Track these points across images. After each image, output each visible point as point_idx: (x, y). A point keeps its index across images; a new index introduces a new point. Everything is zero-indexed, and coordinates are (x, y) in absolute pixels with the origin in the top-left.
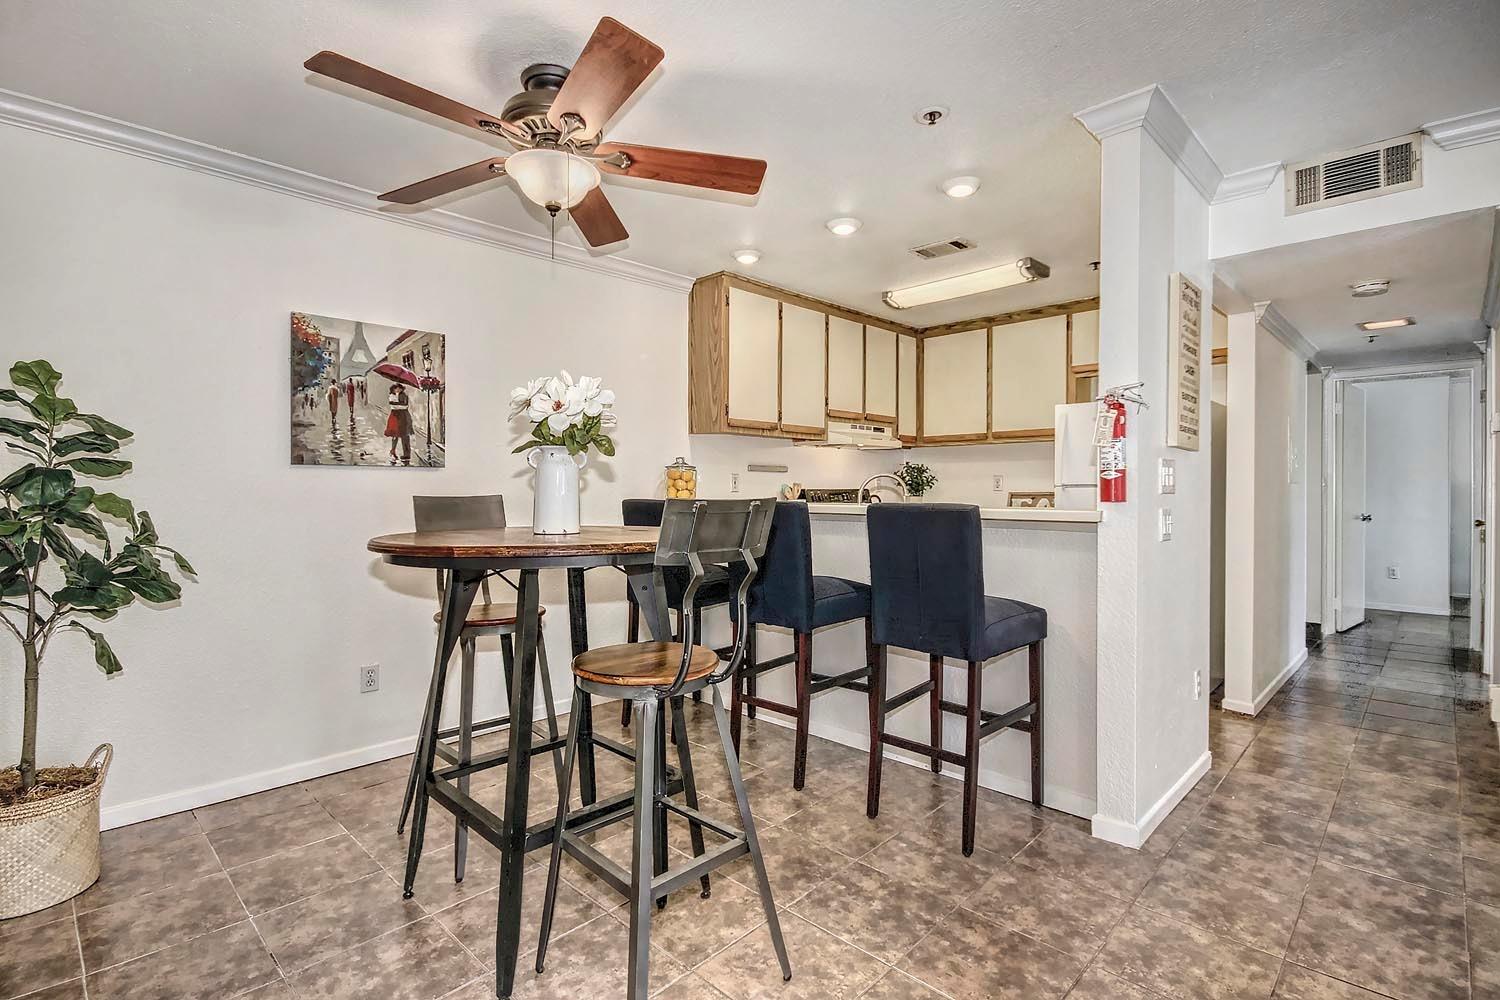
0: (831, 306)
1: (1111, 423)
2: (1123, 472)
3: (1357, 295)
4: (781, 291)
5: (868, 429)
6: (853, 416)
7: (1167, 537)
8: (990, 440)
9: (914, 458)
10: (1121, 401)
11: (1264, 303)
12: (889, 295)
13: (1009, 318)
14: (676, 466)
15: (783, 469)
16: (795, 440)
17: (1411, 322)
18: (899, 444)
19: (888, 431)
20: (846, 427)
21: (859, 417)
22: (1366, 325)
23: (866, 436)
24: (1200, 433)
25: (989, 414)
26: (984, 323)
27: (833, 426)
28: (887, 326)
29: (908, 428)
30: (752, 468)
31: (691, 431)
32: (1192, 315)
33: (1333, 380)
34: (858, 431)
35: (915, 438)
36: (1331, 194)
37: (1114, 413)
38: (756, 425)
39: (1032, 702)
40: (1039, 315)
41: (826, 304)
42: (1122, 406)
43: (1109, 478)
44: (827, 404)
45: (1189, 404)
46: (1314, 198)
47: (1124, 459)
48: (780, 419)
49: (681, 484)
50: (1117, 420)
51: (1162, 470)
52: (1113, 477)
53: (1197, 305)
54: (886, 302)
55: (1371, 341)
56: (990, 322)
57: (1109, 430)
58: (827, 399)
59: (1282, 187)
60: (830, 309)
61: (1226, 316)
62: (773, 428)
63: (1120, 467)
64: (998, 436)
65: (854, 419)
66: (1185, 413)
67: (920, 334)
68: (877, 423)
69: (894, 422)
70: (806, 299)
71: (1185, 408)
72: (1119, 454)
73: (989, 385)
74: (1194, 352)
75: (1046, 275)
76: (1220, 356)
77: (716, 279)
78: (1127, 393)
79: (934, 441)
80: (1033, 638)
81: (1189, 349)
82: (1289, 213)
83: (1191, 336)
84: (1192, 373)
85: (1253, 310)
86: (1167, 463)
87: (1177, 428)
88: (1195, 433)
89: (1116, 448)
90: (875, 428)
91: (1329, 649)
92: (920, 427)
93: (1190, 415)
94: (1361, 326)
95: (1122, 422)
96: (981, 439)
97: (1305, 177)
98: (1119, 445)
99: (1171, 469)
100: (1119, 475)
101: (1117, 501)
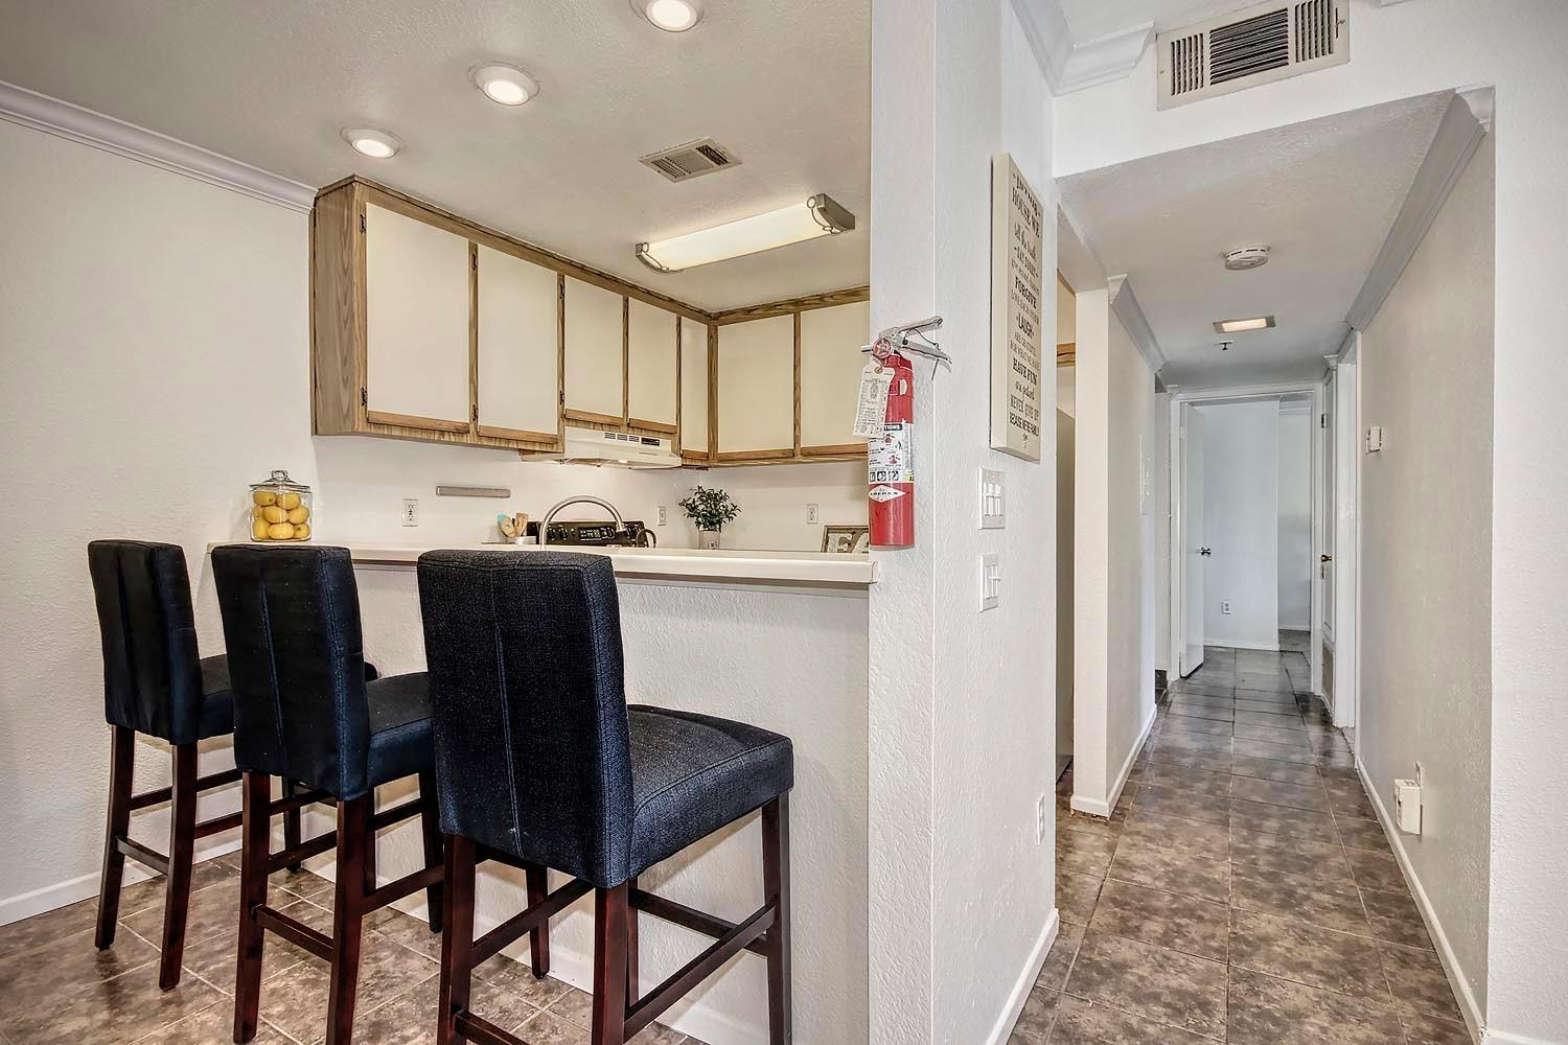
0: (571, 263)
1: (883, 391)
2: (908, 489)
3: (1230, 267)
4: (476, 226)
5: (632, 439)
6: (608, 421)
7: (991, 603)
8: (799, 458)
9: (707, 481)
10: (905, 354)
11: (1118, 277)
12: (645, 248)
13: (821, 300)
14: (272, 484)
15: (503, 493)
16: (523, 452)
17: (1271, 323)
18: (678, 461)
19: (666, 445)
20: (598, 436)
21: (619, 422)
22: (1224, 325)
23: (631, 449)
24: (1042, 432)
25: (796, 425)
26: (791, 307)
27: (573, 434)
28: (664, 303)
29: (695, 439)
30: (444, 491)
31: (315, 432)
32: (1030, 235)
33: (1176, 401)
34: (616, 441)
35: (707, 456)
36: (1218, 77)
37: (888, 374)
38: (428, 425)
39: (767, 907)
40: (854, 298)
41: (559, 260)
42: (908, 364)
43: (882, 498)
44: (562, 401)
45: (1025, 383)
46: (1198, 83)
47: (911, 464)
48: (475, 417)
49: (279, 514)
50: (894, 387)
51: (981, 489)
52: (892, 496)
53: (1036, 226)
54: (640, 257)
55: (1225, 349)
56: (797, 306)
57: (880, 404)
58: (562, 395)
59: (1153, 67)
60: (568, 268)
61: (1073, 293)
62: (461, 431)
63: (903, 478)
64: (808, 453)
65: (610, 425)
66: (1019, 395)
67: (713, 320)
68: (649, 433)
69: (673, 432)
70: (524, 246)
71: (1018, 387)
72: (900, 453)
73: (797, 386)
74: (1033, 300)
75: (852, 227)
76: (1066, 355)
77: (345, 186)
78: (914, 339)
79: (730, 459)
80: (767, 795)
81: (1023, 290)
82: (1162, 106)
83: (1026, 271)
84: (1030, 332)
85: (1107, 286)
86: (990, 477)
87: (1006, 419)
88: (1035, 431)
89: (894, 442)
90: (643, 439)
91: (1175, 698)
92: (713, 441)
93: (1027, 401)
94: (1218, 327)
95: (903, 390)
96: (788, 456)
97: (1182, 51)
98: (898, 436)
99: (998, 488)
100: (901, 493)
101: (898, 546)
